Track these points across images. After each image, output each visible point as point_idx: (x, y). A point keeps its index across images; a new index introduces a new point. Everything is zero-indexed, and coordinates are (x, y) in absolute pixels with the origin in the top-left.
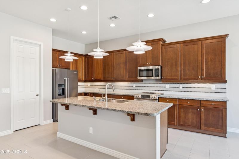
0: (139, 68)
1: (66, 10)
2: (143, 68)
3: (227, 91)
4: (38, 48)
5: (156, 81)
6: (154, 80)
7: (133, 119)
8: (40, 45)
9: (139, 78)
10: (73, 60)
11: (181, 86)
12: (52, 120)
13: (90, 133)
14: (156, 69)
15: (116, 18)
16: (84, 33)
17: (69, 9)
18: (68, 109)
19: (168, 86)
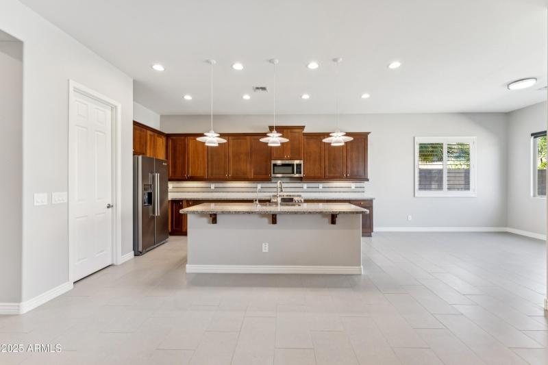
0: (273, 162)
1: (208, 61)
2: (279, 162)
3: (366, 189)
4: (109, 113)
5: (291, 180)
6: (288, 179)
7: (333, 222)
8: (114, 108)
9: (273, 175)
10: (219, 144)
11: (321, 185)
12: (133, 252)
13: (264, 251)
14: (297, 165)
15: (264, 89)
16: (188, 97)
17: (214, 62)
18: (216, 223)
19: (305, 186)
